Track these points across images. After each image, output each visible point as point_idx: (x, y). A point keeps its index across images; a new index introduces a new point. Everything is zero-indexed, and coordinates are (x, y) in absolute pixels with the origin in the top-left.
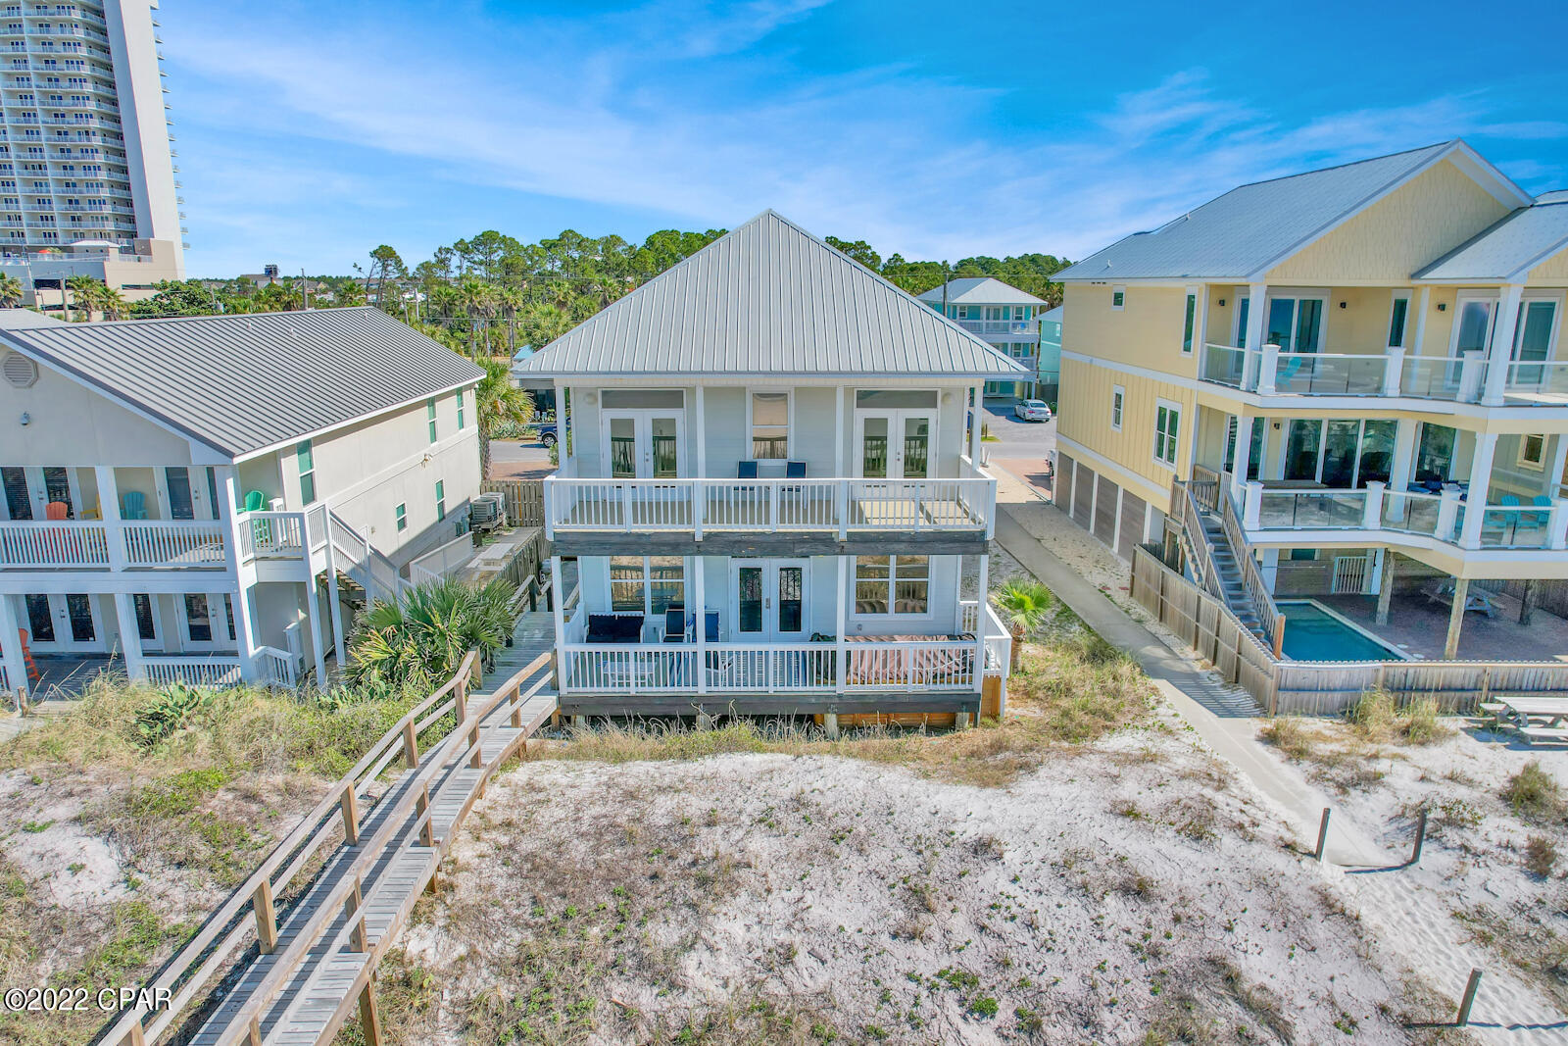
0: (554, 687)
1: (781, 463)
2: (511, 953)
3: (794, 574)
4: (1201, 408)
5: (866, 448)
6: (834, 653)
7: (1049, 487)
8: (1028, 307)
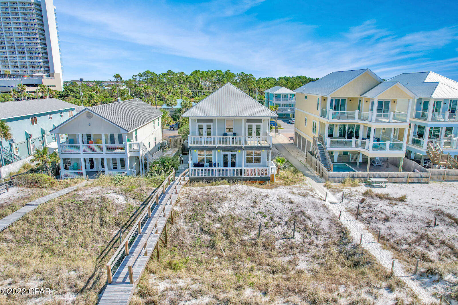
0: (188, 176)
1: (232, 133)
2: (191, 209)
3: (234, 156)
4: (320, 122)
5: (248, 131)
6: (242, 169)
7: (293, 140)
8: (293, 94)
